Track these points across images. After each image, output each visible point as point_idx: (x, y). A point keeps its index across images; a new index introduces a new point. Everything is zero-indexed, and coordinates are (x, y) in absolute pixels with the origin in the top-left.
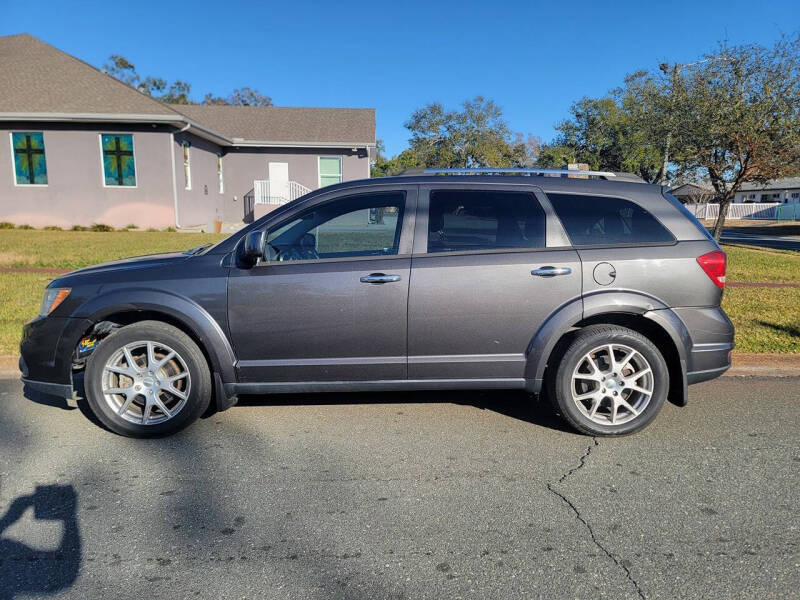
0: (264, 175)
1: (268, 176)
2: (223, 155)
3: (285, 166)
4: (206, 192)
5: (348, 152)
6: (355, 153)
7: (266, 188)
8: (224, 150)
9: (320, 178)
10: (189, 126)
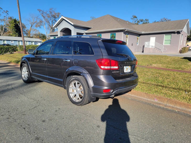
0: (149, 40)
1: (150, 41)
2: (140, 36)
3: (155, 38)
4: (132, 45)
5: (174, 33)
6: (176, 33)
7: (149, 44)
8: (140, 35)
9: (164, 41)
10: (126, 30)
